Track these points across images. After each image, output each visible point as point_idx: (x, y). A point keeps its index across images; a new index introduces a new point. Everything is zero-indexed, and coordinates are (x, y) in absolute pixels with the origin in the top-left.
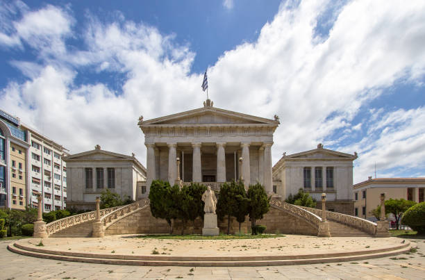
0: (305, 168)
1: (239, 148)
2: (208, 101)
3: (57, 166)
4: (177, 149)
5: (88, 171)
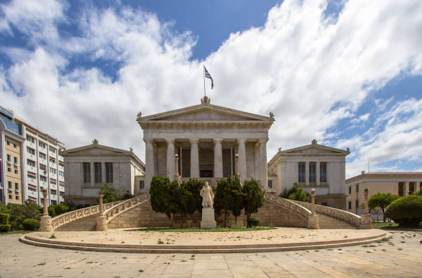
0: (300, 163)
1: (235, 144)
3: (52, 160)
4: (175, 145)
5: (86, 166)
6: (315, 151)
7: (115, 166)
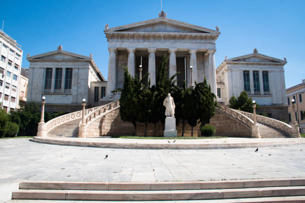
0: (244, 71)
1: (188, 54)
2: (162, 13)
6: (256, 60)
7: (74, 72)
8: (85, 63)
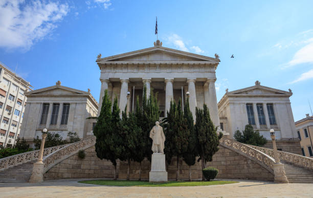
0: (247, 104)
2: (158, 41)
3: (20, 102)
4: (129, 84)
5: (46, 106)
6: (259, 93)
7: (72, 107)
8: (83, 99)
